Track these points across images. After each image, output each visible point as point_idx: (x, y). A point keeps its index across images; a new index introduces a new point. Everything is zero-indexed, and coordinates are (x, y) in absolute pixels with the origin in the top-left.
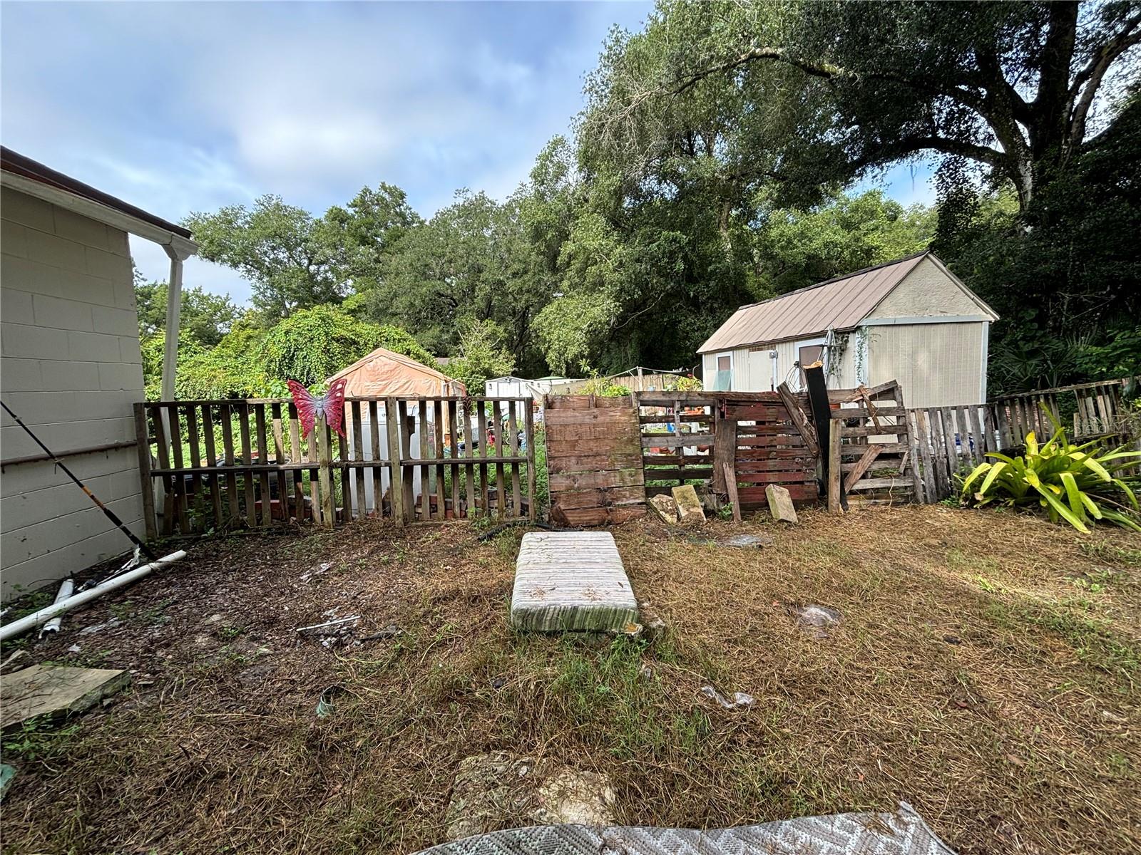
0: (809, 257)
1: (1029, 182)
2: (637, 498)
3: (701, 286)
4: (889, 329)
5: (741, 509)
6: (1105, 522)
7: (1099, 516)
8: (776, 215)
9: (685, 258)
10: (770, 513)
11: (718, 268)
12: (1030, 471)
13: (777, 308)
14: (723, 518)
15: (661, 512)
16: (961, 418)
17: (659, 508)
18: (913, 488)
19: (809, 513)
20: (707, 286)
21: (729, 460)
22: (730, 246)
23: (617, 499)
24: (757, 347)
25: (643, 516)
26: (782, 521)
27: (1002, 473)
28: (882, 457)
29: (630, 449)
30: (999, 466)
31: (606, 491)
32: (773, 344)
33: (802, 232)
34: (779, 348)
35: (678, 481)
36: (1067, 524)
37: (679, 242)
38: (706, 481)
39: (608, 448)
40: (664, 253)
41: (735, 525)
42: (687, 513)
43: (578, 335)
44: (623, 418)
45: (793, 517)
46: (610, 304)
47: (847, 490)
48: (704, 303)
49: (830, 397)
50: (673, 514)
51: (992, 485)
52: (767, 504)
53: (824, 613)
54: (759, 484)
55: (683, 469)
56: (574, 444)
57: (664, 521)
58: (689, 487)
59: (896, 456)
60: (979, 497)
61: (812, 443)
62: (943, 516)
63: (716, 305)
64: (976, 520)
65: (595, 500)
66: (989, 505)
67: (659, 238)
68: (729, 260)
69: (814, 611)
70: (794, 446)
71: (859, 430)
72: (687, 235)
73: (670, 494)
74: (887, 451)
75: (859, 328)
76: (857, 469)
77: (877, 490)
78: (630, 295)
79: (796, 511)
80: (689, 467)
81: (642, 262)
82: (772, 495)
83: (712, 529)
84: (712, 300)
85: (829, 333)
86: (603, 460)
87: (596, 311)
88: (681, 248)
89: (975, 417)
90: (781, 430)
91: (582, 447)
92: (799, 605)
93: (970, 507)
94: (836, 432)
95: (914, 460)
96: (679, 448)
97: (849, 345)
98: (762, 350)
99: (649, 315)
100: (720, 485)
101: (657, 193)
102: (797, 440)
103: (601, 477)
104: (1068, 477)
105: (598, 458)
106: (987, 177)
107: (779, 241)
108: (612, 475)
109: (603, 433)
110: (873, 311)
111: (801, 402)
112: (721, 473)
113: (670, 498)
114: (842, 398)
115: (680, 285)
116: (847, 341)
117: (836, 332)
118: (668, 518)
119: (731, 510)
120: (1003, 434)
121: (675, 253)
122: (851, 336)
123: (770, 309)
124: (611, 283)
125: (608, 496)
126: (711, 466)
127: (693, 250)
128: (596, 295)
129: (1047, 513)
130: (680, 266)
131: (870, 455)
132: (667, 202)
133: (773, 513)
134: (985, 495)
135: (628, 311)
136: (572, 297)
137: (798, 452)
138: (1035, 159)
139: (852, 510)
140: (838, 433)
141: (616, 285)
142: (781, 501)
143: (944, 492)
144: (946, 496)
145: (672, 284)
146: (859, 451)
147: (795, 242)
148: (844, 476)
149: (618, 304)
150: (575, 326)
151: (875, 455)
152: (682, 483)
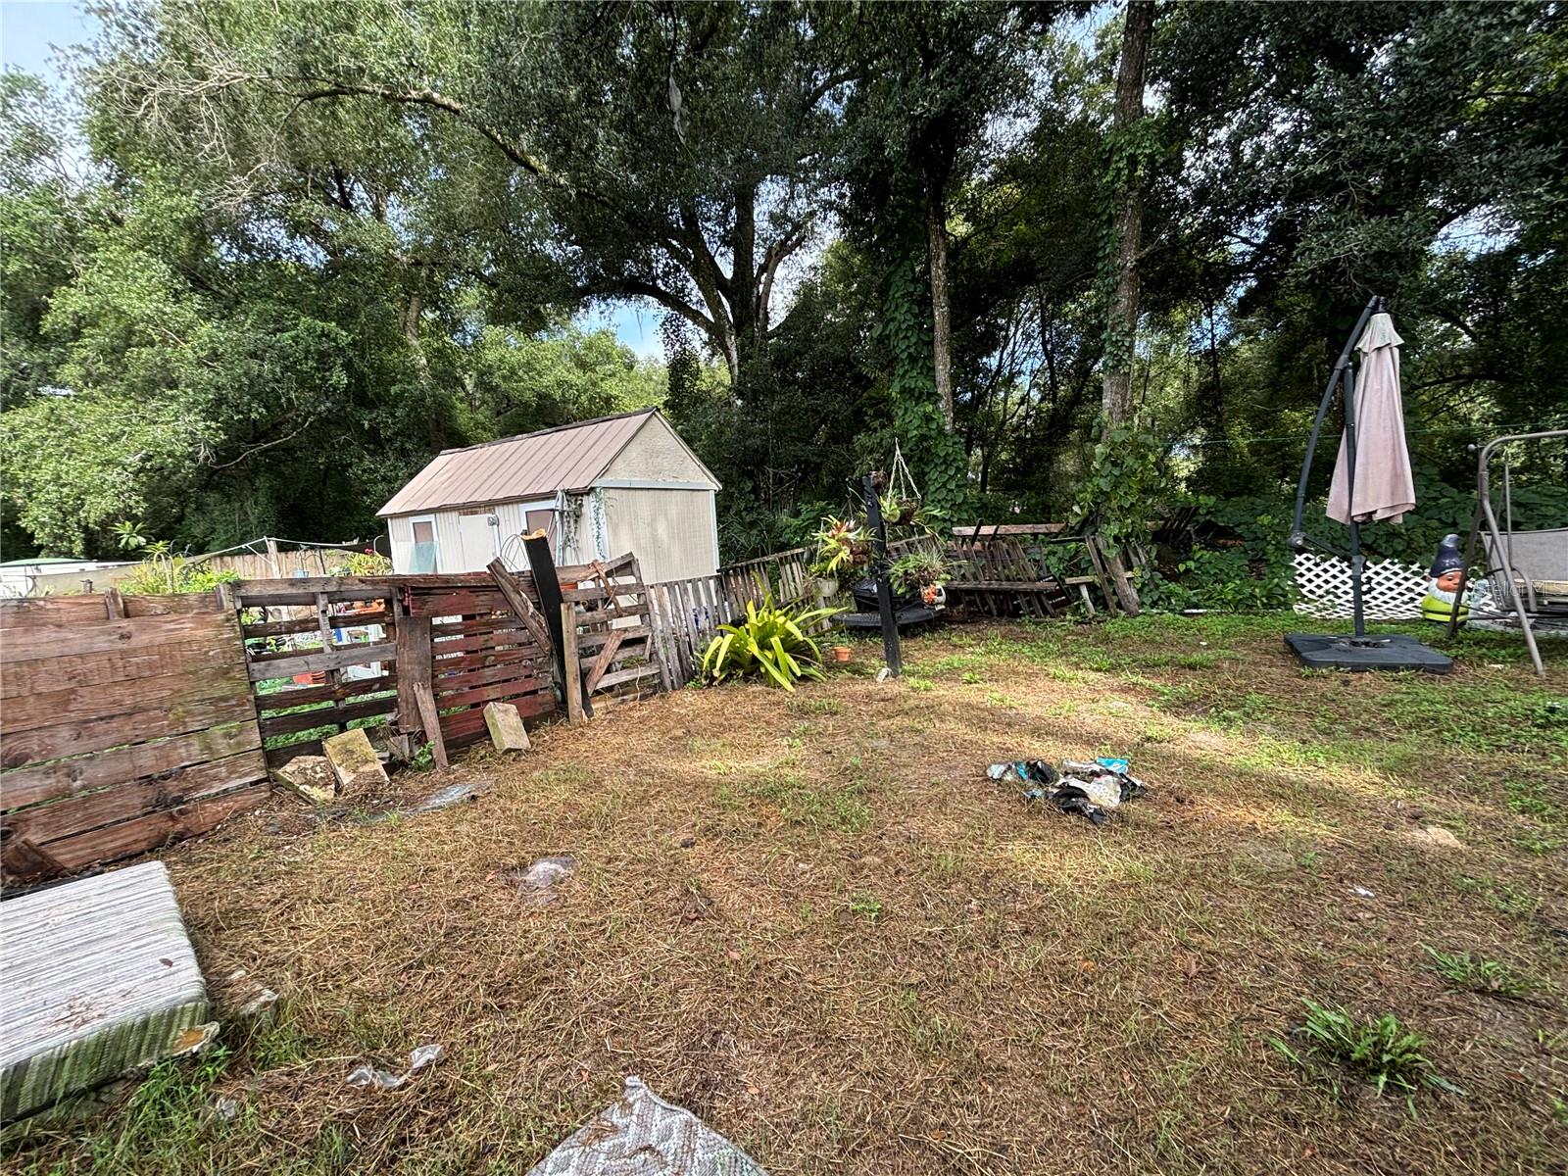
0: (540, 396)
1: (734, 355)
2: (246, 775)
3: (381, 414)
4: (625, 492)
5: (446, 748)
6: (804, 678)
7: (799, 674)
8: (492, 332)
9: (348, 366)
10: (492, 744)
11: (406, 391)
12: (751, 639)
13: (495, 457)
14: (420, 769)
15: (302, 788)
16: (696, 591)
17: (297, 781)
18: (660, 675)
19: (545, 733)
20: (392, 415)
21: (422, 679)
22: (424, 361)
23: (197, 787)
24: (469, 509)
25: (261, 803)
26: (509, 751)
27: (732, 644)
28: (626, 644)
29: (223, 688)
30: (729, 637)
31: (165, 778)
32: (491, 505)
33: (528, 363)
34: (500, 511)
35: (335, 727)
36: (780, 686)
37: (334, 340)
38: (390, 717)
39: (165, 693)
40: (307, 352)
41: (438, 775)
42: (353, 776)
43: (113, 475)
44: (200, 633)
45: (523, 742)
46: (194, 422)
47: (590, 691)
48: (389, 440)
49: (560, 576)
50: (326, 784)
51: (725, 659)
52: (487, 732)
53: (553, 866)
54: (474, 706)
55: (342, 705)
56: (64, 700)
57: (307, 800)
58: (356, 734)
59: (641, 641)
60: (716, 673)
61: (543, 638)
62: (689, 701)
63: (408, 446)
64: (716, 697)
65: (137, 801)
66: (725, 680)
67: (296, 325)
68: (425, 381)
69: (543, 867)
70: (520, 645)
71: (599, 614)
72: (350, 332)
73: (320, 752)
74: (630, 636)
75: (593, 489)
76: (599, 662)
77: (622, 685)
78: (242, 413)
79: (528, 732)
80: (351, 700)
81: (263, 360)
82: (492, 717)
83: (400, 792)
84: (403, 436)
85: (560, 494)
86: (155, 719)
87: (160, 433)
88: (342, 350)
89: (708, 589)
90: (499, 624)
91: (88, 702)
92: (523, 867)
93: (710, 685)
94: (569, 618)
95: (659, 644)
96: (332, 672)
97: (584, 510)
98: (476, 513)
99: (288, 449)
100: (411, 718)
101: (288, 251)
102: (523, 636)
103: (150, 753)
104: (775, 641)
105: (138, 717)
106: (706, 343)
107: (499, 369)
108: (181, 743)
109: (150, 665)
110: (605, 471)
111: (523, 584)
112: (411, 700)
113: (321, 758)
114: (575, 575)
115: (344, 408)
116: (581, 505)
117: (567, 493)
118: (317, 793)
119: (431, 753)
120: (731, 605)
121: (330, 355)
122: (585, 498)
123: (484, 458)
124: (192, 385)
125: (173, 788)
126: (393, 693)
127: (362, 357)
128: (154, 403)
129: (764, 678)
130: (339, 377)
131: (613, 643)
132: (308, 271)
133: (495, 743)
134: (721, 670)
135: (239, 440)
136: (93, 400)
137: (526, 651)
138: (738, 335)
139: (597, 715)
140: (572, 621)
141: (205, 391)
142: (505, 723)
143: (688, 675)
144: (691, 677)
145: (329, 404)
146: (599, 639)
147: (521, 373)
148: (584, 675)
149: (214, 425)
150: (102, 457)
151: (618, 643)
152: (343, 728)
